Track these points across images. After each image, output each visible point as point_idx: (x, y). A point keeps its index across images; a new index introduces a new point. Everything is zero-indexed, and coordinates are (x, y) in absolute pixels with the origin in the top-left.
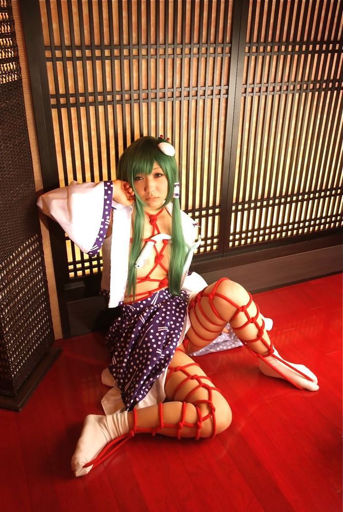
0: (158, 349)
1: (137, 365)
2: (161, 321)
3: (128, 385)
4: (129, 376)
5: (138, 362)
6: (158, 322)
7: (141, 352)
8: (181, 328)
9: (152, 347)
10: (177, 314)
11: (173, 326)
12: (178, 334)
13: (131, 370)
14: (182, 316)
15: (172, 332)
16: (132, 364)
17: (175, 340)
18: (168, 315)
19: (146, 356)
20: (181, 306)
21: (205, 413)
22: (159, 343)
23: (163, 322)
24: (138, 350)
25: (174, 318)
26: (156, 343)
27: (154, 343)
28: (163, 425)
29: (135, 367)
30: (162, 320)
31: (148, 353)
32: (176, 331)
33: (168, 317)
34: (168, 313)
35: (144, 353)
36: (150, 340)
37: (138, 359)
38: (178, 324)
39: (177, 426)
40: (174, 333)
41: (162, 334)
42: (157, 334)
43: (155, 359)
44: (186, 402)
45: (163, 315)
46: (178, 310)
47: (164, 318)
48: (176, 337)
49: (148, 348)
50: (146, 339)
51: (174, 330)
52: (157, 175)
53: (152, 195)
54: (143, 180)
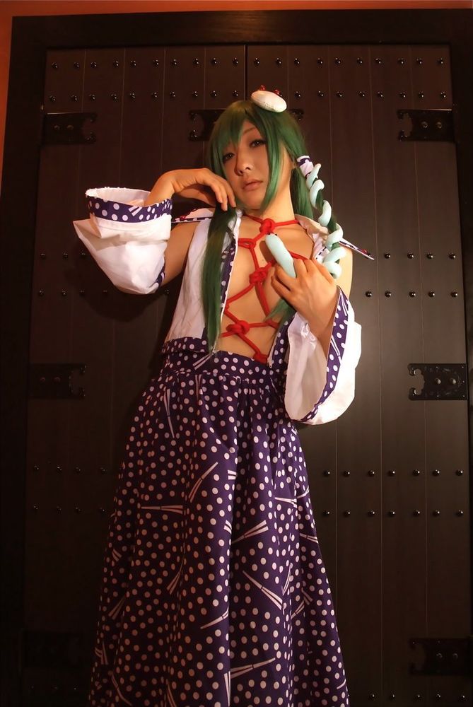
52: (255, 144)
53: (248, 176)
54: (234, 157)
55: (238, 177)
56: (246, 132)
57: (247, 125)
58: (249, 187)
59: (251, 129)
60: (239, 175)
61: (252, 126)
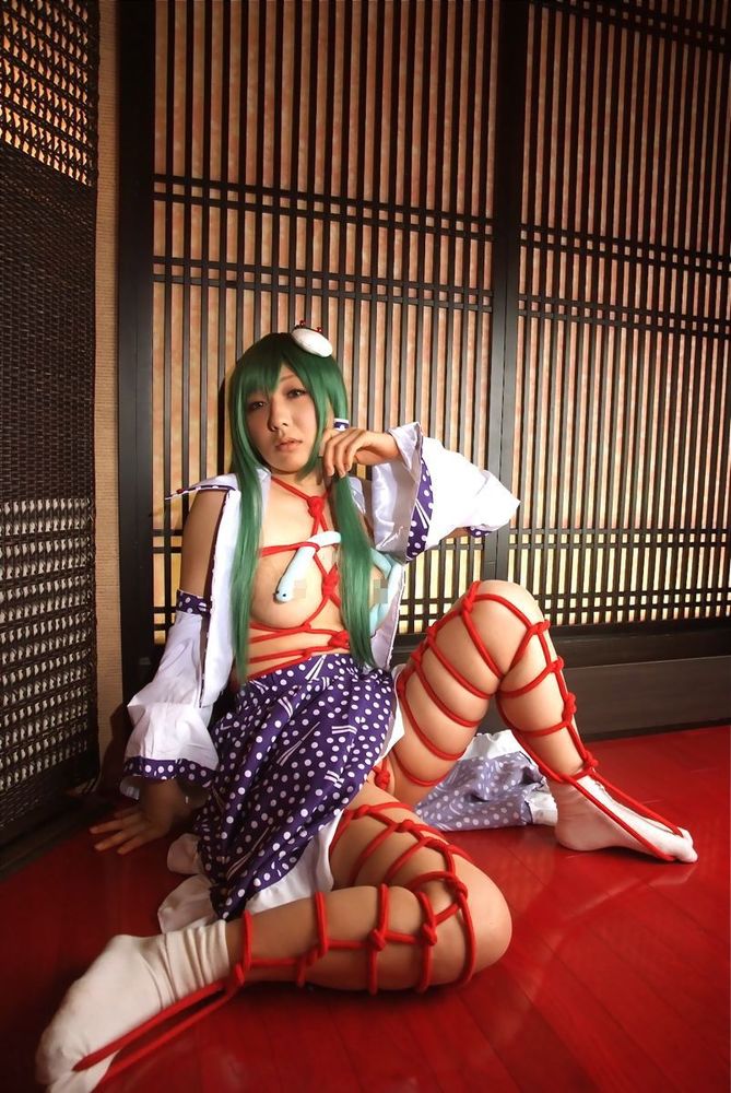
0: (329, 772)
1: (272, 812)
2: (338, 716)
3: (244, 860)
4: (248, 838)
5: (274, 803)
6: (331, 715)
7: (285, 778)
8: (383, 736)
9: (314, 766)
10: (376, 705)
11: (365, 727)
12: (377, 744)
13: (254, 824)
14: (386, 711)
15: (362, 738)
16: (258, 808)
17: (369, 754)
18: (356, 702)
19: (297, 788)
20: (384, 691)
21: (442, 902)
22: (334, 759)
23: (345, 717)
24: (276, 776)
25: (368, 712)
26: (326, 758)
27: (321, 759)
28: (326, 944)
29: (264, 817)
30: (342, 713)
31: (304, 780)
32: (373, 739)
33: (354, 707)
34: (356, 698)
35: (292, 782)
36: (311, 753)
37: (276, 795)
38: (376, 726)
39: (369, 943)
40: (367, 741)
41: (342, 740)
42: (330, 740)
43: (319, 792)
44: (389, 885)
45: (344, 703)
46: (378, 696)
47: (346, 709)
48: (372, 749)
49: (303, 770)
50: (303, 751)
51: (367, 734)
52: (292, 394)
53: (284, 434)
54: (267, 408)
55: (269, 431)
56: (284, 379)
57: (284, 371)
58: (285, 447)
59: (290, 377)
60: (271, 430)
61: (291, 373)
